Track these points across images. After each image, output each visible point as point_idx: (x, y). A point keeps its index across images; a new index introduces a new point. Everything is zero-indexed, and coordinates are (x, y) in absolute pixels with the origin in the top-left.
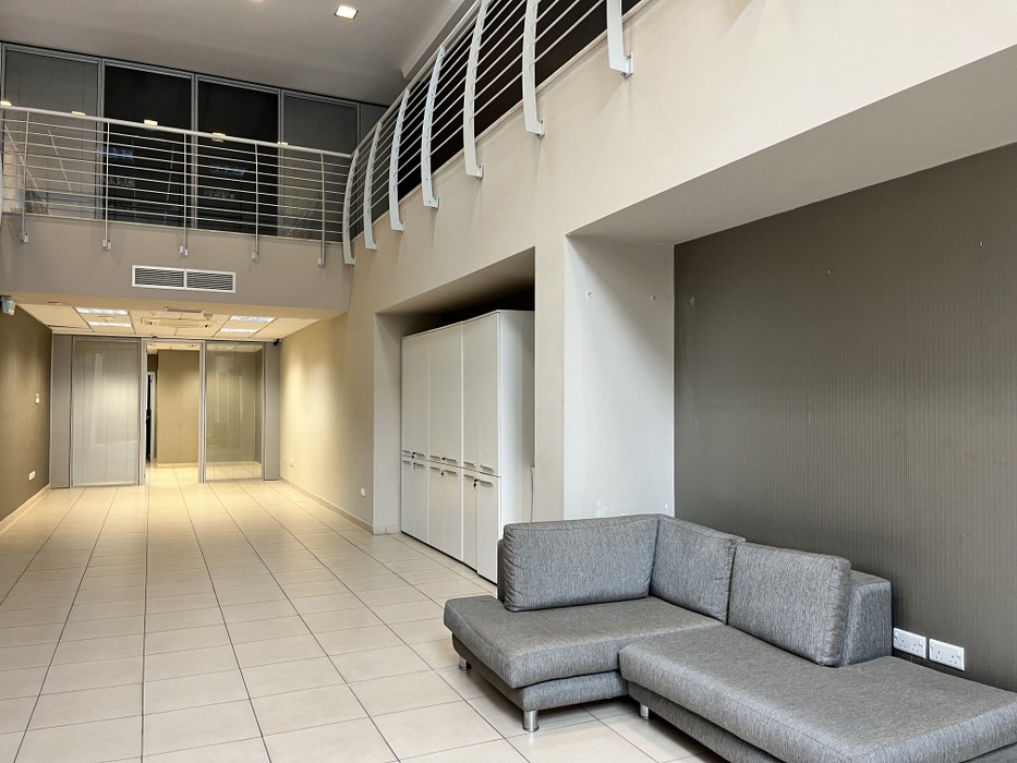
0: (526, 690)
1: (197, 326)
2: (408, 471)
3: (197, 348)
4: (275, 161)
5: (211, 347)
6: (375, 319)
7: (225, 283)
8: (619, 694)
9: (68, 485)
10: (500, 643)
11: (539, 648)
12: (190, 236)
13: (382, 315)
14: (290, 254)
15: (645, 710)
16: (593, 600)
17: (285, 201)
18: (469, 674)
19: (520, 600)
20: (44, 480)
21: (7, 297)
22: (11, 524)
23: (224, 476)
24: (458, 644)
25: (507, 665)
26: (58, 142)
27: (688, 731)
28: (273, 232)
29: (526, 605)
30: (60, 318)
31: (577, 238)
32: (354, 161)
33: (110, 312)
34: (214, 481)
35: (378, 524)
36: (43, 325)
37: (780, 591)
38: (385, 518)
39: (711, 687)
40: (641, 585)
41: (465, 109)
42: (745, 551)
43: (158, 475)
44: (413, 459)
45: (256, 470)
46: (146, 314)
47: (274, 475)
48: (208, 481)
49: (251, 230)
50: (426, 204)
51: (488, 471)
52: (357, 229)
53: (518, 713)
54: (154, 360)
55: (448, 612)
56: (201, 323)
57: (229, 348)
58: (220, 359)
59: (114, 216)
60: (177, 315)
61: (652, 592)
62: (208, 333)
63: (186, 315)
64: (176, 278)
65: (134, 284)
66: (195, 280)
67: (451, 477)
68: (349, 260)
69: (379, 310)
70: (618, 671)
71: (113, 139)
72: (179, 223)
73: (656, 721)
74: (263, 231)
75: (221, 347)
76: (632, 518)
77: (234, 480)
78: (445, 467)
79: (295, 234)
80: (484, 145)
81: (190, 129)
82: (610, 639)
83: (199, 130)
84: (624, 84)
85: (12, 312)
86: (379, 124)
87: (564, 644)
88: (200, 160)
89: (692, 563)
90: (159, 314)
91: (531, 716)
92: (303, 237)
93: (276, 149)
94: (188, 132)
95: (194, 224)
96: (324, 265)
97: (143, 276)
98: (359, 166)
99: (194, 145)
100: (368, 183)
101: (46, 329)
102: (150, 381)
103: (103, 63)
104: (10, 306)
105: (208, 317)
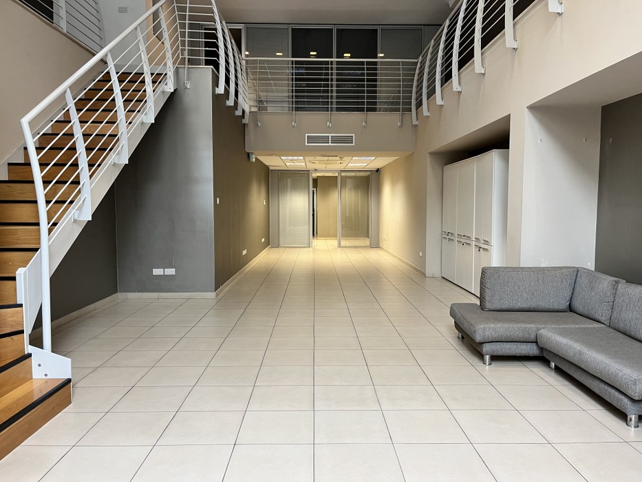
0: (484, 345)
1: (336, 163)
2: (445, 242)
3: (336, 175)
5: (343, 174)
6: (428, 155)
7: (349, 140)
8: (538, 355)
9: (278, 246)
10: (473, 322)
11: (492, 325)
12: (332, 117)
13: (433, 154)
14: (384, 121)
15: (553, 365)
16: (532, 309)
17: (381, 92)
18: (463, 341)
19: (488, 305)
20: (267, 243)
21: (252, 153)
23: (351, 245)
24: (457, 326)
25: (475, 332)
26: (269, 68)
27: (569, 372)
28: (374, 110)
29: (492, 308)
30: (273, 162)
31: (534, 108)
32: (419, 64)
33: (296, 158)
34: (345, 247)
35: (428, 272)
36: (265, 165)
37: (637, 308)
38: (432, 268)
39: (579, 348)
40: (564, 304)
41: (475, 34)
42: (623, 286)
43: (318, 243)
44: (448, 236)
45: (367, 242)
46: (312, 158)
47: (376, 245)
48: (342, 247)
49: (362, 110)
50: (455, 89)
51: (486, 242)
52: (419, 104)
53: (481, 356)
54: (315, 181)
55: (451, 308)
56: (338, 162)
57: (353, 174)
58: (349, 181)
59: (297, 109)
60: (326, 158)
61: (571, 309)
62: (342, 167)
63: (330, 158)
64: (325, 140)
65: (306, 144)
66: (335, 140)
67: (468, 247)
68: (415, 122)
69: (429, 151)
70: (536, 342)
73: (558, 370)
74: (369, 110)
75: (348, 174)
76: (560, 268)
77: (356, 247)
78: (465, 240)
79: (386, 110)
80: (486, 54)
81: (332, 58)
82: (533, 326)
83: (337, 58)
84: (559, 19)
85: (254, 160)
86: (433, 41)
87: (506, 325)
88: (338, 74)
89: (593, 293)
90: (318, 158)
91: (487, 358)
92: (390, 111)
93: (376, 62)
94: (331, 60)
95: (334, 109)
96: (401, 126)
97: (311, 139)
98: (421, 67)
99: (334, 66)
100: (425, 77)
101: (267, 167)
102: (313, 193)
103: (290, 27)
104: (253, 158)
105: (341, 159)
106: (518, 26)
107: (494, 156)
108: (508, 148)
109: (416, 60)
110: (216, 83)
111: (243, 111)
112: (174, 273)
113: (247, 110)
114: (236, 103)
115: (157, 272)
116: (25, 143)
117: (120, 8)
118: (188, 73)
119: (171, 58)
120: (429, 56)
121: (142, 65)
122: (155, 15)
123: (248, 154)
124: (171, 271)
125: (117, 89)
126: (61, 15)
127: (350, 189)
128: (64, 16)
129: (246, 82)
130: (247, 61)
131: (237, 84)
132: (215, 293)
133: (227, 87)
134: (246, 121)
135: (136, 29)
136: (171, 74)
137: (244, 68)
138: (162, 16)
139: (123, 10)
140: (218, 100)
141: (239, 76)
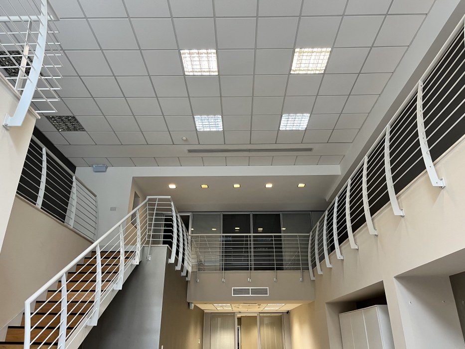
1: (255, 308)
3: (256, 315)
4: (281, 240)
5: (261, 315)
6: (325, 305)
7: (265, 292)
12: (251, 274)
13: (328, 303)
14: (289, 277)
17: (285, 256)
21: (192, 303)
28: (282, 269)
30: (208, 307)
31: (400, 278)
32: (310, 237)
33: (225, 305)
36: (201, 309)
46: (237, 305)
49: (273, 269)
50: (338, 258)
52: (314, 265)
54: (240, 319)
56: (257, 307)
58: (265, 319)
59: (226, 269)
60: (248, 305)
62: (260, 310)
63: (250, 305)
64: (247, 291)
65: (232, 295)
66: (254, 292)
68: (313, 278)
69: (327, 301)
71: (226, 244)
72: (247, 269)
74: (278, 269)
75: (265, 315)
79: (290, 269)
80: (357, 236)
81: (250, 233)
83: (254, 233)
84: (403, 219)
85: (193, 308)
88: (254, 241)
90: (241, 304)
92: (293, 270)
93: (281, 236)
94: (250, 234)
95: (253, 269)
96: (303, 281)
97: (236, 292)
98: (312, 239)
99: (252, 239)
100: (316, 247)
101: (203, 311)
102: (238, 330)
103: (222, 214)
104: (192, 306)
105: (259, 305)
106: (375, 221)
107: (377, 309)
108: (386, 303)
109: (308, 234)
110: (169, 255)
111: (187, 272)
113: (190, 270)
114: (182, 267)
116: (24, 310)
117: (111, 208)
118: (151, 250)
119: (140, 241)
120: (317, 233)
121: (120, 242)
122: (134, 215)
123: (189, 303)
125: (99, 260)
126: (72, 210)
127: (267, 325)
128: (74, 212)
129: (190, 250)
130: (192, 237)
131: (184, 254)
133: (177, 257)
134: (188, 279)
135: (119, 226)
136: (138, 252)
137: (189, 242)
138: (138, 215)
139: (113, 209)
140: (170, 268)
141: (186, 248)
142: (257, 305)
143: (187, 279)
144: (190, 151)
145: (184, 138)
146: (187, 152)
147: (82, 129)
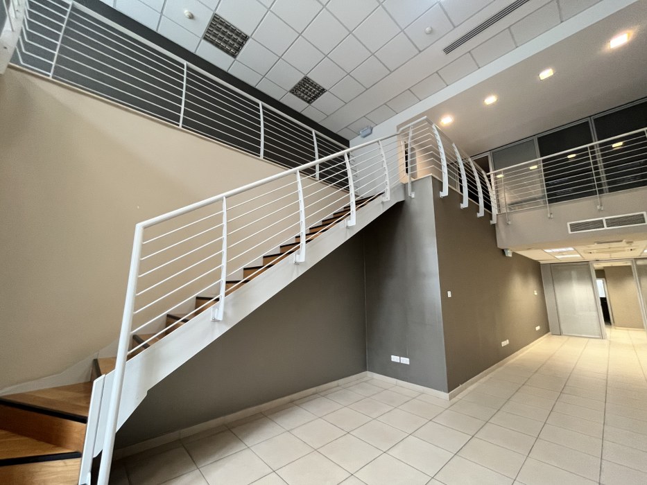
1: (624, 251)
3: (628, 264)
5: (639, 263)
7: (639, 220)
9: (560, 334)
12: (603, 199)
20: (546, 329)
21: (507, 249)
22: (526, 352)
30: (539, 256)
36: (534, 260)
46: (585, 248)
54: (601, 273)
56: (626, 249)
59: (550, 201)
60: (606, 246)
63: (611, 245)
65: (570, 232)
66: (611, 223)
72: (594, 193)
83: (599, 140)
85: (510, 255)
90: (593, 246)
94: (591, 144)
95: (605, 191)
97: (575, 228)
103: (536, 138)
104: (509, 254)
105: (629, 243)
110: (438, 187)
112: (408, 363)
113: (494, 213)
114: (476, 206)
115: (395, 359)
118: (413, 186)
123: (503, 250)
124: (406, 361)
132: (448, 394)
134: (494, 221)
136: (387, 187)
140: (445, 203)
142: (623, 244)
143: (492, 222)
144: (448, 50)
145: (428, 29)
146: (443, 53)
147: (323, 91)
